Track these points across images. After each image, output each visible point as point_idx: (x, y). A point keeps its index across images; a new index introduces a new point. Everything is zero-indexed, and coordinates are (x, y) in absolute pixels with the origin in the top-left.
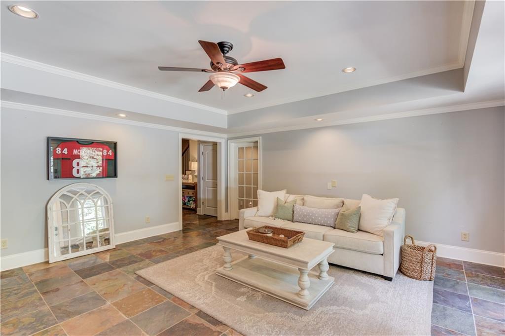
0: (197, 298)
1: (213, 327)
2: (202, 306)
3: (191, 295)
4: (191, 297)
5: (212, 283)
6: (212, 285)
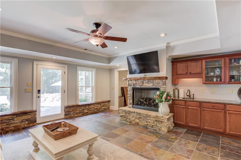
0: (110, 146)
1: (103, 137)
2: (108, 143)
3: (114, 147)
4: (113, 146)
5: (103, 154)
6: (103, 153)
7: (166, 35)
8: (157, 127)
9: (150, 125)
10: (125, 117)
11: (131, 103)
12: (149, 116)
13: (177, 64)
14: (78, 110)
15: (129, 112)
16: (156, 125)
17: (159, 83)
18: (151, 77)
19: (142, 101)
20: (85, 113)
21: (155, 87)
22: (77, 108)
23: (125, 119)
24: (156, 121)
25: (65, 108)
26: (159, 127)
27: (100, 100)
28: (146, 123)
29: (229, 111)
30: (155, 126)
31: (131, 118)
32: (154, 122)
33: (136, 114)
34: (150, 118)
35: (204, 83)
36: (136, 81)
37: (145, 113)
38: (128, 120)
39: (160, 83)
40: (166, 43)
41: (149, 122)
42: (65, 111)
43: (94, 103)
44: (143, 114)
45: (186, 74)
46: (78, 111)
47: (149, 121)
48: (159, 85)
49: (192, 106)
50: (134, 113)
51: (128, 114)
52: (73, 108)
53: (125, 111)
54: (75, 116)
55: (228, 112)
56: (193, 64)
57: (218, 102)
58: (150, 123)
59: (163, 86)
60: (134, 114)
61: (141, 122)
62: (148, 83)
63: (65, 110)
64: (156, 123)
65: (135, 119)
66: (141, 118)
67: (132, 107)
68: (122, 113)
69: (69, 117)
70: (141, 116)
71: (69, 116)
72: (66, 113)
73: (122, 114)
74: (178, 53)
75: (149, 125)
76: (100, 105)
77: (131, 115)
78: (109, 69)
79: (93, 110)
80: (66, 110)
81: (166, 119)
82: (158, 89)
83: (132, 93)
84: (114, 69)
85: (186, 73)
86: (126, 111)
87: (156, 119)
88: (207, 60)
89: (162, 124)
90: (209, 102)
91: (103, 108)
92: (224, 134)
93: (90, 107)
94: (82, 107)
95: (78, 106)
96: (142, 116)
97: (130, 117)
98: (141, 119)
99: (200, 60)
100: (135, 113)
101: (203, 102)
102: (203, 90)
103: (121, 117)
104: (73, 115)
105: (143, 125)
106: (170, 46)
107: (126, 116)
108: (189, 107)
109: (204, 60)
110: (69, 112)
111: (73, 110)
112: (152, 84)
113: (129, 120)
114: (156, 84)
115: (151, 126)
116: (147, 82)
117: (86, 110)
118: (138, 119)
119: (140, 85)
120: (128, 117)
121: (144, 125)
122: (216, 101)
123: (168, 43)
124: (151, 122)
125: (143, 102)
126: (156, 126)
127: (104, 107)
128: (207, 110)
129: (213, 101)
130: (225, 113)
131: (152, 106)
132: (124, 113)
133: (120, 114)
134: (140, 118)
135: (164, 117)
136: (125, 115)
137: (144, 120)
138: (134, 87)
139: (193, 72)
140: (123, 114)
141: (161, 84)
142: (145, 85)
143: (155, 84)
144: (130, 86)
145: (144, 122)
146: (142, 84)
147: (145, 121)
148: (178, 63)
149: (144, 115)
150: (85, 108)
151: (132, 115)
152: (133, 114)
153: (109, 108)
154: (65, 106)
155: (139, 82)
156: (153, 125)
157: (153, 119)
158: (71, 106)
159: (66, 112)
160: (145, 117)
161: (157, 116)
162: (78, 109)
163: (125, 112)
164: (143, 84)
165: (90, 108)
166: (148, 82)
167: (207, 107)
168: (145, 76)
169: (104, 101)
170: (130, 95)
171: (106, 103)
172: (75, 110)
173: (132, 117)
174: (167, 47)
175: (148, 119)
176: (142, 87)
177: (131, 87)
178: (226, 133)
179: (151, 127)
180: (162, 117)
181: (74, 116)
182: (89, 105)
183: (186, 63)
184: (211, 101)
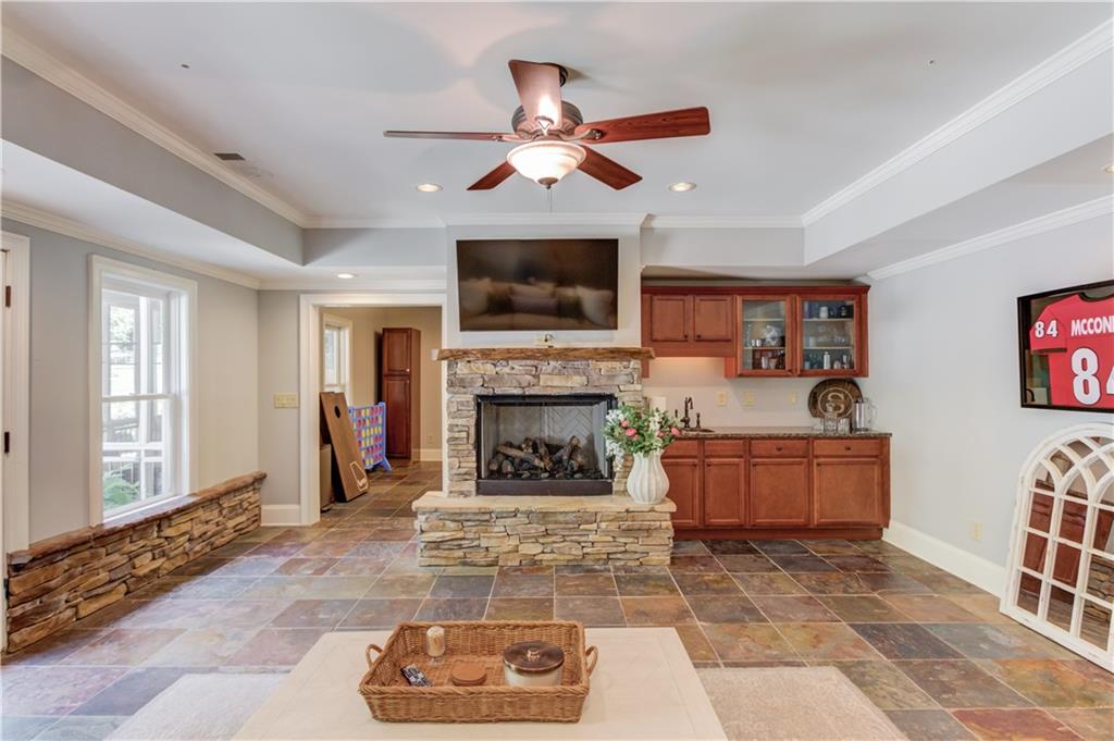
7: (694, 186)
8: (628, 556)
9: (598, 557)
10: (460, 547)
11: (470, 474)
12: (593, 518)
13: (651, 300)
14: (103, 567)
15: (487, 517)
16: (623, 549)
17: (614, 376)
18: (596, 349)
19: (516, 457)
20: (145, 576)
21: (598, 392)
22: (94, 557)
23: (460, 553)
24: (628, 531)
25: (15, 569)
26: (636, 552)
27: (216, 481)
28: (577, 552)
29: (817, 457)
30: (620, 553)
31: (493, 543)
32: (614, 537)
33: (522, 518)
34: (595, 525)
35: (739, 372)
36: (495, 365)
37: (573, 509)
38: (479, 558)
39: (618, 375)
40: (646, 214)
41: (593, 543)
42: (8, 594)
43: (192, 500)
44: (561, 513)
45: (683, 338)
46: (104, 576)
47: (592, 537)
48: (616, 383)
49: (722, 453)
50: (515, 516)
51: (474, 529)
52: (66, 561)
53: (461, 514)
54: (82, 613)
55: (815, 461)
56: (706, 306)
57: (794, 433)
58: (598, 547)
59: (632, 387)
60: (514, 519)
61: (552, 552)
62: (559, 374)
63: (15, 589)
64: (623, 540)
65: (517, 546)
66: (549, 532)
67: (474, 493)
68: (434, 531)
69: (42, 633)
70: (550, 526)
71: (43, 628)
72: (18, 611)
73: (441, 534)
74: (680, 258)
75: (591, 557)
76: (216, 512)
77: (496, 529)
78: (254, 290)
79: (187, 545)
80: (23, 583)
81: (668, 516)
82: (610, 400)
83: (472, 422)
84: (296, 295)
85: (686, 337)
86: (466, 514)
87: (627, 523)
88: (748, 297)
89: (649, 541)
90: (770, 438)
91: (231, 524)
92: (804, 530)
93: (168, 532)
94: (122, 539)
95: (105, 538)
96: (556, 522)
97: (489, 538)
98: (554, 538)
99: (728, 294)
100: (519, 515)
101: (752, 439)
102: (722, 396)
103: (432, 549)
104: (69, 613)
105: (562, 563)
106: (653, 229)
107: (464, 539)
108: (712, 460)
109: (740, 294)
110: (44, 598)
111: (71, 577)
112: (584, 378)
113: (486, 556)
114: (599, 379)
115: (599, 560)
116: (556, 371)
117: (149, 555)
118: (537, 542)
119: (520, 384)
120: (475, 543)
121: (569, 561)
122: (788, 432)
123: (650, 217)
124: (598, 540)
125: (523, 461)
126: (626, 551)
127: (237, 515)
128: (763, 464)
129: (781, 432)
130: (810, 465)
131: (576, 476)
132: (452, 525)
133: (423, 535)
134: (547, 534)
135: (657, 508)
136: (460, 535)
137: (568, 539)
138: (484, 392)
139: (707, 334)
140: (446, 534)
141: (622, 378)
142: (549, 383)
143: (595, 376)
144: (463, 390)
145: (570, 549)
146: (529, 377)
147: (572, 541)
148: (655, 298)
149: (570, 517)
150: (142, 543)
151: (498, 528)
152: (508, 521)
153: (257, 518)
154: (10, 556)
155: (513, 372)
156: (608, 554)
157: (613, 526)
158: (57, 552)
159: (23, 601)
160: (571, 526)
161: (627, 511)
162: (103, 562)
163: (458, 521)
164: (537, 377)
165: (166, 538)
166: (560, 370)
167: (764, 453)
168: (546, 340)
169: (239, 484)
170: (464, 435)
171: (246, 495)
172: (80, 569)
173: (504, 537)
174: (642, 229)
175: (586, 530)
176: (529, 391)
177: (465, 393)
178: (811, 527)
179: (601, 562)
180: (652, 510)
181: (77, 613)
182: (162, 520)
183: (683, 300)
184: (775, 432)
